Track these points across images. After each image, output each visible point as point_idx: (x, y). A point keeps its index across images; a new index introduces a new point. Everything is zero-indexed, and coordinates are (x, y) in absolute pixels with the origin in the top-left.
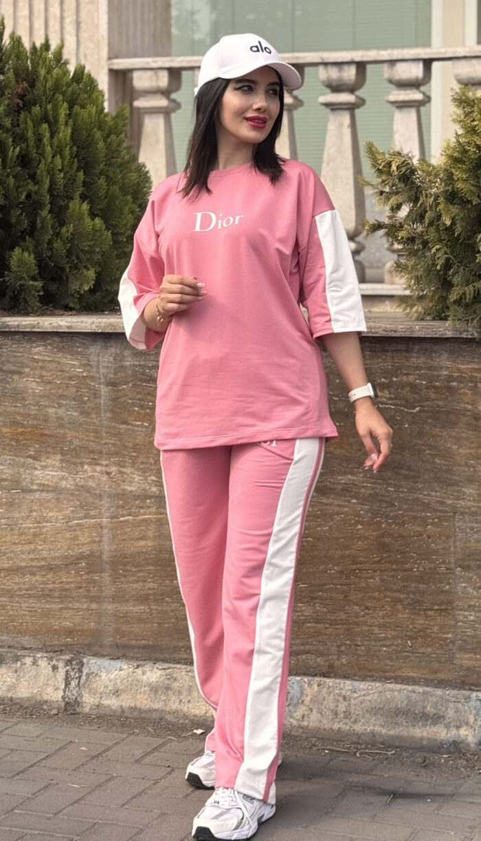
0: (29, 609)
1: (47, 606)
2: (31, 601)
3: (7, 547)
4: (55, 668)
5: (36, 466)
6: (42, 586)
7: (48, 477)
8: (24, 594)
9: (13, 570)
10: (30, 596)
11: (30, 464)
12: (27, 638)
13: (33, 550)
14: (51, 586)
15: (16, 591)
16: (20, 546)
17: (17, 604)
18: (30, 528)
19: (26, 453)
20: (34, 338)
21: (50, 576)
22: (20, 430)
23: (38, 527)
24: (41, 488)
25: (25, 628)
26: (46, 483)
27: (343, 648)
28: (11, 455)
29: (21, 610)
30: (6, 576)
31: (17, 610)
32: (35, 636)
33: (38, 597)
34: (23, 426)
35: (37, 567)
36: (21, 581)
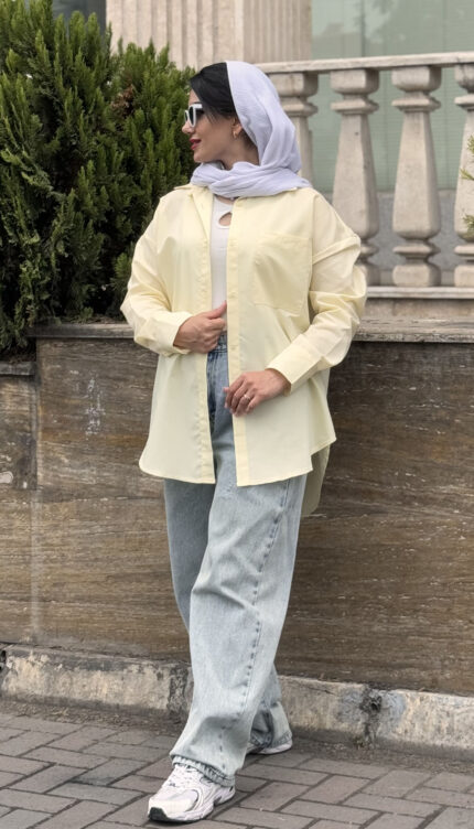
0: (135, 616)
1: (153, 614)
2: (137, 608)
3: (114, 553)
4: (160, 676)
6: (149, 594)
7: (152, 484)
8: (131, 601)
9: (120, 577)
10: (136, 604)
12: (134, 645)
13: (140, 558)
14: (156, 594)
15: (123, 598)
16: (126, 553)
17: (124, 611)
18: (136, 535)
19: (132, 460)
21: (156, 583)
22: (125, 437)
23: (144, 534)
24: (146, 495)
25: (132, 634)
26: (150, 490)
27: (447, 663)
28: (117, 462)
29: (128, 618)
30: (113, 583)
31: (124, 617)
32: (142, 643)
33: (145, 605)
34: (128, 433)
35: (144, 574)
36: (128, 588)
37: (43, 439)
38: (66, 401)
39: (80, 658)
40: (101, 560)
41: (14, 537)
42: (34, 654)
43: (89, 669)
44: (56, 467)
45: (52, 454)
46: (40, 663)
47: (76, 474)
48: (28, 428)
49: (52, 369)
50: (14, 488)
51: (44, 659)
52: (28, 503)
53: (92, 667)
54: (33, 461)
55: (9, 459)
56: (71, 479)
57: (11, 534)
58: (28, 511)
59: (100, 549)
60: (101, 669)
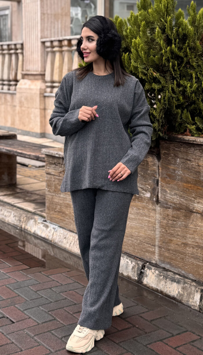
0: (191, 262)
1: (198, 263)
2: (192, 259)
3: (184, 234)
4: (197, 291)
5: (195, 202)
6: (196, 254)
7: (199, 207)
8: (190, 256)
9: (186, 245)
10: (192, 257)
11: (193, 200)
12: (191, 275)
13: (194, 238)
14: (199, 255)
15: (187, 254)
16: (189, 235)
17: (187, 259)
18: (192, 228)
19: (192, 195)
20: (195, 146)
21: (199, 251)
22: (190, 185)
23: (196, 228)
24: (196, 212)
25: (190, 270)
26: (199, 210)
28: (186, 195)
29: (189, 262)
30: (184, 247)
31: (187, 262)
32: (194, 274)
33: (195, 259)
34: (191, 184)
35: (195, 245)
36: (189, 250)
37: (161, 182)
38: (169, 166)
39: (169, 275)
40: (180, 236)
41: (150, 219)
42: (154, 269)
43: (172, 281)
44: (165, 194)
45: (163, 188)
46: (155, 274)
47: (171, 198)
48: (156, 176)
49: (165, 152)
50: (150, 200)
51: (157, 272)
52: (155, 207)
53: (173, 280)
54: (157, 190)
55: (149, 187)
56: (170, 199)
57: (149, 218)
58: (155, 210)
59: (179, 231)
60: (176, 282)
